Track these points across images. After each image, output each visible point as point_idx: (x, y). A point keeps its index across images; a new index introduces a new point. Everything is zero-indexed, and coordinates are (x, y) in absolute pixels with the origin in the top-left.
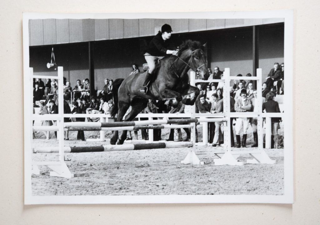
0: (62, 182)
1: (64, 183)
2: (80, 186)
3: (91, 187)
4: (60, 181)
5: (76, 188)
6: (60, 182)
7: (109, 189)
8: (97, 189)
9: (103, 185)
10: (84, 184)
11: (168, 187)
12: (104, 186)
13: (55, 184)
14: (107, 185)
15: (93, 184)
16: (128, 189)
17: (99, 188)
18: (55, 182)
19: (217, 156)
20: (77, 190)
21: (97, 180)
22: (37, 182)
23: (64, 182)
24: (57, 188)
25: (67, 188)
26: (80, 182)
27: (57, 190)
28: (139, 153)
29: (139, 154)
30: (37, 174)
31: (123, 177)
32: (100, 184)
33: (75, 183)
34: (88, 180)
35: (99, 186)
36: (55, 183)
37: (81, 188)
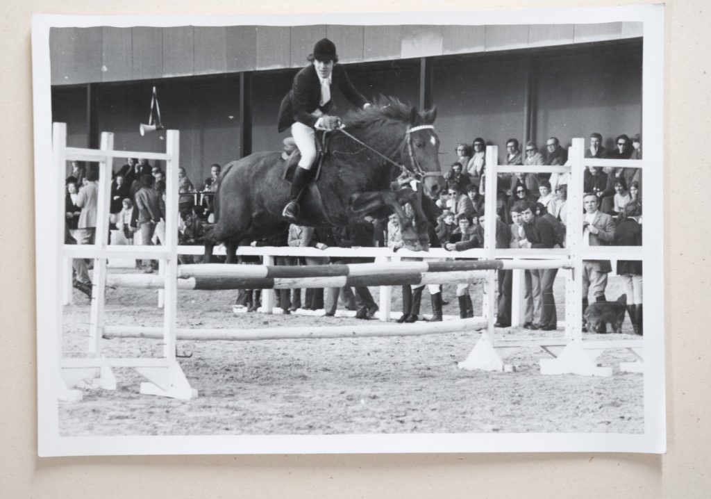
0: (170, 409)
1: (174, 411)
2: (211, 418)
3: (238, 421)
4: (164, 407)
5: (201, 424)
6: (165, 409)
7: (282, 427)
8: (253, 428)
9: (269, 417)
10: (222, 413)
11: (426, 426)
12: (270, 419)
13: (151, 413)
14: (278, 419)
15: (244, 415)
16: (329, 427)
17: (259, 424)
18: (152, 407)
19: (548, 351)
20: (204, 430)
21: (252, 405)
22: (108, 408)
23: (174, 407)
24: (156, 423)
25: (180, 424)
26: (214, 409)
27: (155, 428)
28: (356, 342)
29: (355, 344)
30: (109, 389)
31: (316, 399)
32: (261, 414)
33: (201, 411)
34: (231, 404)
35: (259, 419)
36: (152, 410)
37: (214, 424)
